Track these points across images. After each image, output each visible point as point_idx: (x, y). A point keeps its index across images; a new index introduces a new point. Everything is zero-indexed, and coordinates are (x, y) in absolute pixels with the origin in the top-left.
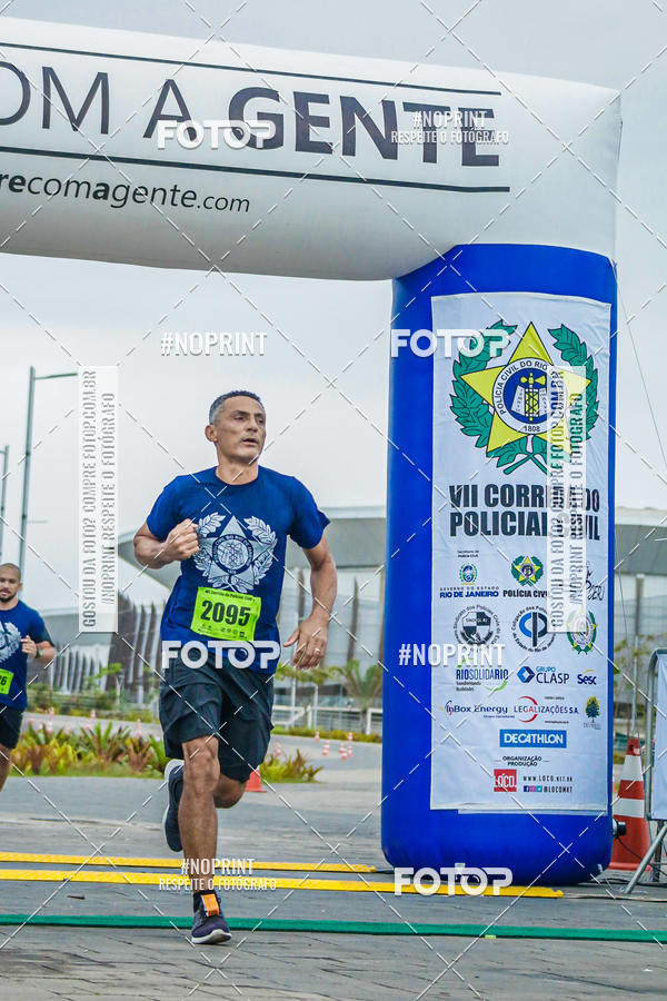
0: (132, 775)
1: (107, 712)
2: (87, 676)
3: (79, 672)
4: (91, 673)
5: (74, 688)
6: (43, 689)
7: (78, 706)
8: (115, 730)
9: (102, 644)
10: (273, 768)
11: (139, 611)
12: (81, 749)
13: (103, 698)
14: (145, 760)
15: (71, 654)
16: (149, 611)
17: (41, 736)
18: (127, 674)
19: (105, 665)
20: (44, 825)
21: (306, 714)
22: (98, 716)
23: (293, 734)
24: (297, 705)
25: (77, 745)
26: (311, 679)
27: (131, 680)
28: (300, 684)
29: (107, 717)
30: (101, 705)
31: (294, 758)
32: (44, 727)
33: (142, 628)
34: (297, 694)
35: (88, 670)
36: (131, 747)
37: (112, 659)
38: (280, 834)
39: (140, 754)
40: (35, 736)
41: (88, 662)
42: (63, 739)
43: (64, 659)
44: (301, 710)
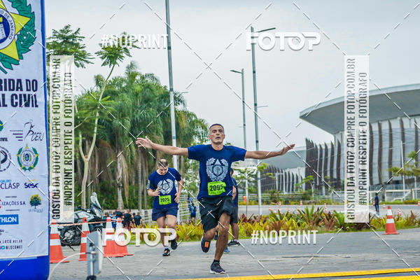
0: (327, 231)
1: (308, 201)
2: (295, 183)
3: (291, 182)
4: (297, 182)
5: (289, 191)
6: (274, 192)
7: (293, 199)
8: (315, 210)
9: (301, 167)
10: (399, 221)
11: (319, 147)
12: (299, 221)
13: (305, 194)
14: (333, 223)
15: (285, 173)
16: (324, 147)
17: (278, 216)
18: (316, 181)
19: (304, 177)
20: (290, 260)
21: (411, 193)
22: (304, 204)
23: (406, 203)
24: (406, 188)
25: (297, 219)
26: (413, 174)
27: (318, 184)
28: (407, 177)
29: (308, 204)
30: (305, 198)
31: (409, 216)
32: (279, 211)
33: (321, 156)
34: (406, 183)
35: (295, 180)
36: (325, 217)
37: (307, 174)
38: (413, 254)
39: (330, 221)
40: (275, 216)
41: (295, 176)
42: (290, 217)
43: (282, 176)
44: (409, 191)
